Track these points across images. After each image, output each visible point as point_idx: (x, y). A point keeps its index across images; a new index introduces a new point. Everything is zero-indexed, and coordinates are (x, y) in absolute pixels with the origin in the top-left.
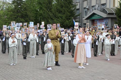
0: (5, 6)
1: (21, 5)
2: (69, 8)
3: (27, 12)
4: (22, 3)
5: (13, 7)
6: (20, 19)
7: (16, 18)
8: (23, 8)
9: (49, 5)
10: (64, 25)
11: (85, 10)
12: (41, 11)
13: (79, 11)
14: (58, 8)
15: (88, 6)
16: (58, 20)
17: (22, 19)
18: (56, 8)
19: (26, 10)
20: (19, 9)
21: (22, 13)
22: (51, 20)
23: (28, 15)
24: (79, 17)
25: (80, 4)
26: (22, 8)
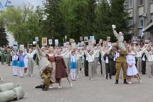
0: (27, 17)
1: (54, 15)
2: (120, 16)
3: (63, 24)
4: (57, 13)
5: (37, 17)
6: (54, 33)
7: (49, 31)
8: (58, 19)
9: (91, 13)
10: (114, 39)
11: (141, 19)
12: (78, 22)
13: (132, 20)
14: (104, 18)
15: (145, 14)
16: (106, 33)
17: (57, 33)
18: (102, 18)
19: (62, 21)
20: (53, 20)
21: (57, 25)
22: (96, 33)
23: (64, 28)
24: (132, 28)
25: (133, 12)
26: (56, 18)
